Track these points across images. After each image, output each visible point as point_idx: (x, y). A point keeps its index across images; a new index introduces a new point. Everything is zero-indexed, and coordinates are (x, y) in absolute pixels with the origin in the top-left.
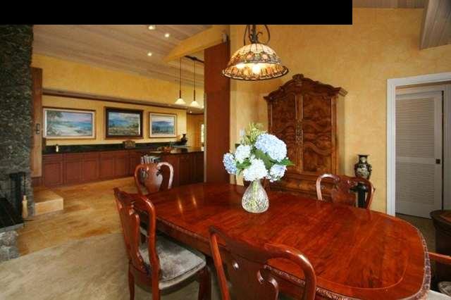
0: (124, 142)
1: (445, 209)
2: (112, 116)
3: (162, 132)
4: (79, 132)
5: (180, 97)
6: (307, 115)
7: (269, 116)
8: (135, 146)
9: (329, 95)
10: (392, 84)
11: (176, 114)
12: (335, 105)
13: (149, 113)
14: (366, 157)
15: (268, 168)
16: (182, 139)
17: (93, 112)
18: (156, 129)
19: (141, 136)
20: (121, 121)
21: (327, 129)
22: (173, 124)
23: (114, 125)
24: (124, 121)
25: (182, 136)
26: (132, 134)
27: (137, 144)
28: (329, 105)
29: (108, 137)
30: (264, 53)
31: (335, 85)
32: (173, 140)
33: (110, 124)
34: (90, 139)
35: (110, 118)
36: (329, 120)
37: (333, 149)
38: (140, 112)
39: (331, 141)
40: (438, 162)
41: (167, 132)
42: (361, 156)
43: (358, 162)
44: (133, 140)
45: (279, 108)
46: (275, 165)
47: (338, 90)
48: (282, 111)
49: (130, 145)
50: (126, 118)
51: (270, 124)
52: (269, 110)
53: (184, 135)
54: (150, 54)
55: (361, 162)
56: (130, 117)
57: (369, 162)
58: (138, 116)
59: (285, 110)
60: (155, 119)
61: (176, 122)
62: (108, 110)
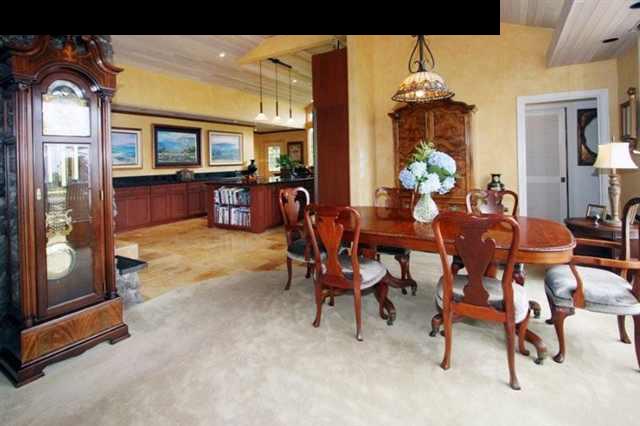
0: (179, 173)
1: (571, 216)
2: (163, 136)
3: (225, 158)
4: (120, 159)
5: (261, 112)
6: (439, 133)
7: (395, 135)
8: (193, 178)
9: (463, 113)
10: (522, 101)
11: (242, 134)
12: (469, 123)
13: (208, 132)
14: (499, 176)
15: (442, 181)
16: (249, 167)
17: (138, 132)
18: (217, 155)
19: (199, 163)
20: (174, 144)
21: (460, 149)
22: (237, 147)
23: (164, 149)
24: (177, 144)
25: (249, 163)
26: (188, 161)
27: (197, 175)
28: (463, 122)
29: (158, 166)
30: (438, 82)
31: (469, 103)
32: (239, 169)
33: (159, 148)
34: (136, 169)
35: (160, 140)
36: (462, 138)
37: (468, 169)
38: (197, 131)
39: (465, 160)
40: (563, 180)
41: (230, 157)
42: (494, 176)
43: (490, 181)
44: (190, 170)
45: (406, 126)
46: (448, 178)
47: (472, 107)
48: (410, 130)
49: (188, 175)
50: (180, 139)
51: (395, 144)
52: (394, 129)
53: (253, 161)
54: (222, 55)
55: (493, 181)
56: (185, 138)
57: (501, 181)
58: (194, 136)
59: (414, 127)
60: (215, 139)
61: (241, 145)
62: (158, 128)
